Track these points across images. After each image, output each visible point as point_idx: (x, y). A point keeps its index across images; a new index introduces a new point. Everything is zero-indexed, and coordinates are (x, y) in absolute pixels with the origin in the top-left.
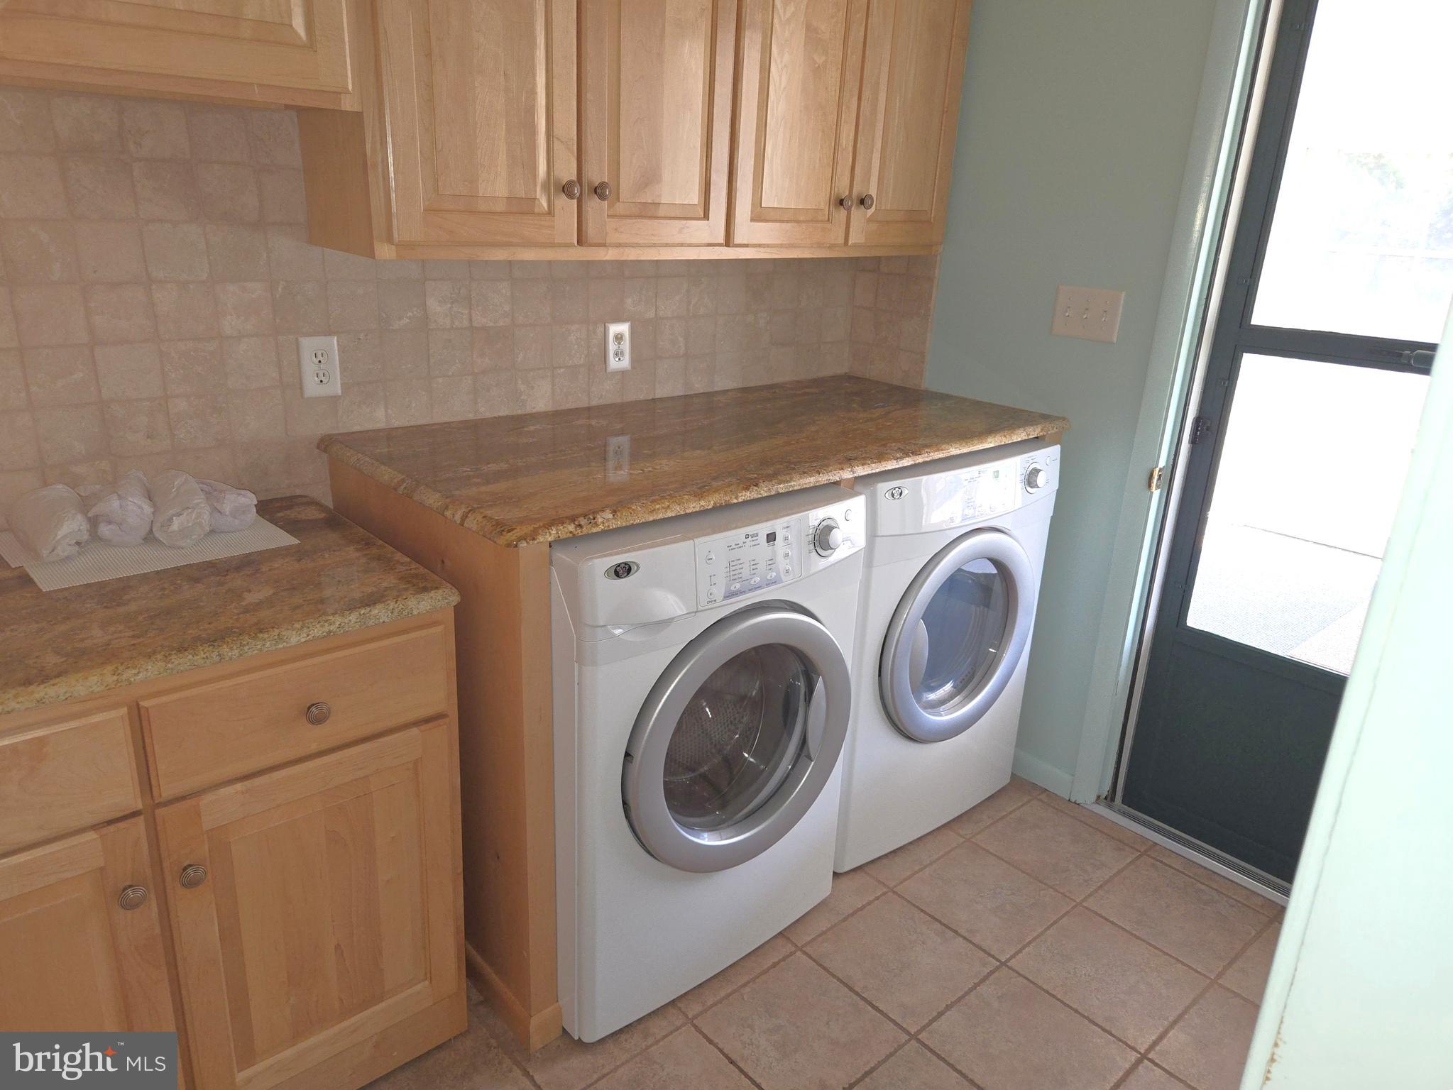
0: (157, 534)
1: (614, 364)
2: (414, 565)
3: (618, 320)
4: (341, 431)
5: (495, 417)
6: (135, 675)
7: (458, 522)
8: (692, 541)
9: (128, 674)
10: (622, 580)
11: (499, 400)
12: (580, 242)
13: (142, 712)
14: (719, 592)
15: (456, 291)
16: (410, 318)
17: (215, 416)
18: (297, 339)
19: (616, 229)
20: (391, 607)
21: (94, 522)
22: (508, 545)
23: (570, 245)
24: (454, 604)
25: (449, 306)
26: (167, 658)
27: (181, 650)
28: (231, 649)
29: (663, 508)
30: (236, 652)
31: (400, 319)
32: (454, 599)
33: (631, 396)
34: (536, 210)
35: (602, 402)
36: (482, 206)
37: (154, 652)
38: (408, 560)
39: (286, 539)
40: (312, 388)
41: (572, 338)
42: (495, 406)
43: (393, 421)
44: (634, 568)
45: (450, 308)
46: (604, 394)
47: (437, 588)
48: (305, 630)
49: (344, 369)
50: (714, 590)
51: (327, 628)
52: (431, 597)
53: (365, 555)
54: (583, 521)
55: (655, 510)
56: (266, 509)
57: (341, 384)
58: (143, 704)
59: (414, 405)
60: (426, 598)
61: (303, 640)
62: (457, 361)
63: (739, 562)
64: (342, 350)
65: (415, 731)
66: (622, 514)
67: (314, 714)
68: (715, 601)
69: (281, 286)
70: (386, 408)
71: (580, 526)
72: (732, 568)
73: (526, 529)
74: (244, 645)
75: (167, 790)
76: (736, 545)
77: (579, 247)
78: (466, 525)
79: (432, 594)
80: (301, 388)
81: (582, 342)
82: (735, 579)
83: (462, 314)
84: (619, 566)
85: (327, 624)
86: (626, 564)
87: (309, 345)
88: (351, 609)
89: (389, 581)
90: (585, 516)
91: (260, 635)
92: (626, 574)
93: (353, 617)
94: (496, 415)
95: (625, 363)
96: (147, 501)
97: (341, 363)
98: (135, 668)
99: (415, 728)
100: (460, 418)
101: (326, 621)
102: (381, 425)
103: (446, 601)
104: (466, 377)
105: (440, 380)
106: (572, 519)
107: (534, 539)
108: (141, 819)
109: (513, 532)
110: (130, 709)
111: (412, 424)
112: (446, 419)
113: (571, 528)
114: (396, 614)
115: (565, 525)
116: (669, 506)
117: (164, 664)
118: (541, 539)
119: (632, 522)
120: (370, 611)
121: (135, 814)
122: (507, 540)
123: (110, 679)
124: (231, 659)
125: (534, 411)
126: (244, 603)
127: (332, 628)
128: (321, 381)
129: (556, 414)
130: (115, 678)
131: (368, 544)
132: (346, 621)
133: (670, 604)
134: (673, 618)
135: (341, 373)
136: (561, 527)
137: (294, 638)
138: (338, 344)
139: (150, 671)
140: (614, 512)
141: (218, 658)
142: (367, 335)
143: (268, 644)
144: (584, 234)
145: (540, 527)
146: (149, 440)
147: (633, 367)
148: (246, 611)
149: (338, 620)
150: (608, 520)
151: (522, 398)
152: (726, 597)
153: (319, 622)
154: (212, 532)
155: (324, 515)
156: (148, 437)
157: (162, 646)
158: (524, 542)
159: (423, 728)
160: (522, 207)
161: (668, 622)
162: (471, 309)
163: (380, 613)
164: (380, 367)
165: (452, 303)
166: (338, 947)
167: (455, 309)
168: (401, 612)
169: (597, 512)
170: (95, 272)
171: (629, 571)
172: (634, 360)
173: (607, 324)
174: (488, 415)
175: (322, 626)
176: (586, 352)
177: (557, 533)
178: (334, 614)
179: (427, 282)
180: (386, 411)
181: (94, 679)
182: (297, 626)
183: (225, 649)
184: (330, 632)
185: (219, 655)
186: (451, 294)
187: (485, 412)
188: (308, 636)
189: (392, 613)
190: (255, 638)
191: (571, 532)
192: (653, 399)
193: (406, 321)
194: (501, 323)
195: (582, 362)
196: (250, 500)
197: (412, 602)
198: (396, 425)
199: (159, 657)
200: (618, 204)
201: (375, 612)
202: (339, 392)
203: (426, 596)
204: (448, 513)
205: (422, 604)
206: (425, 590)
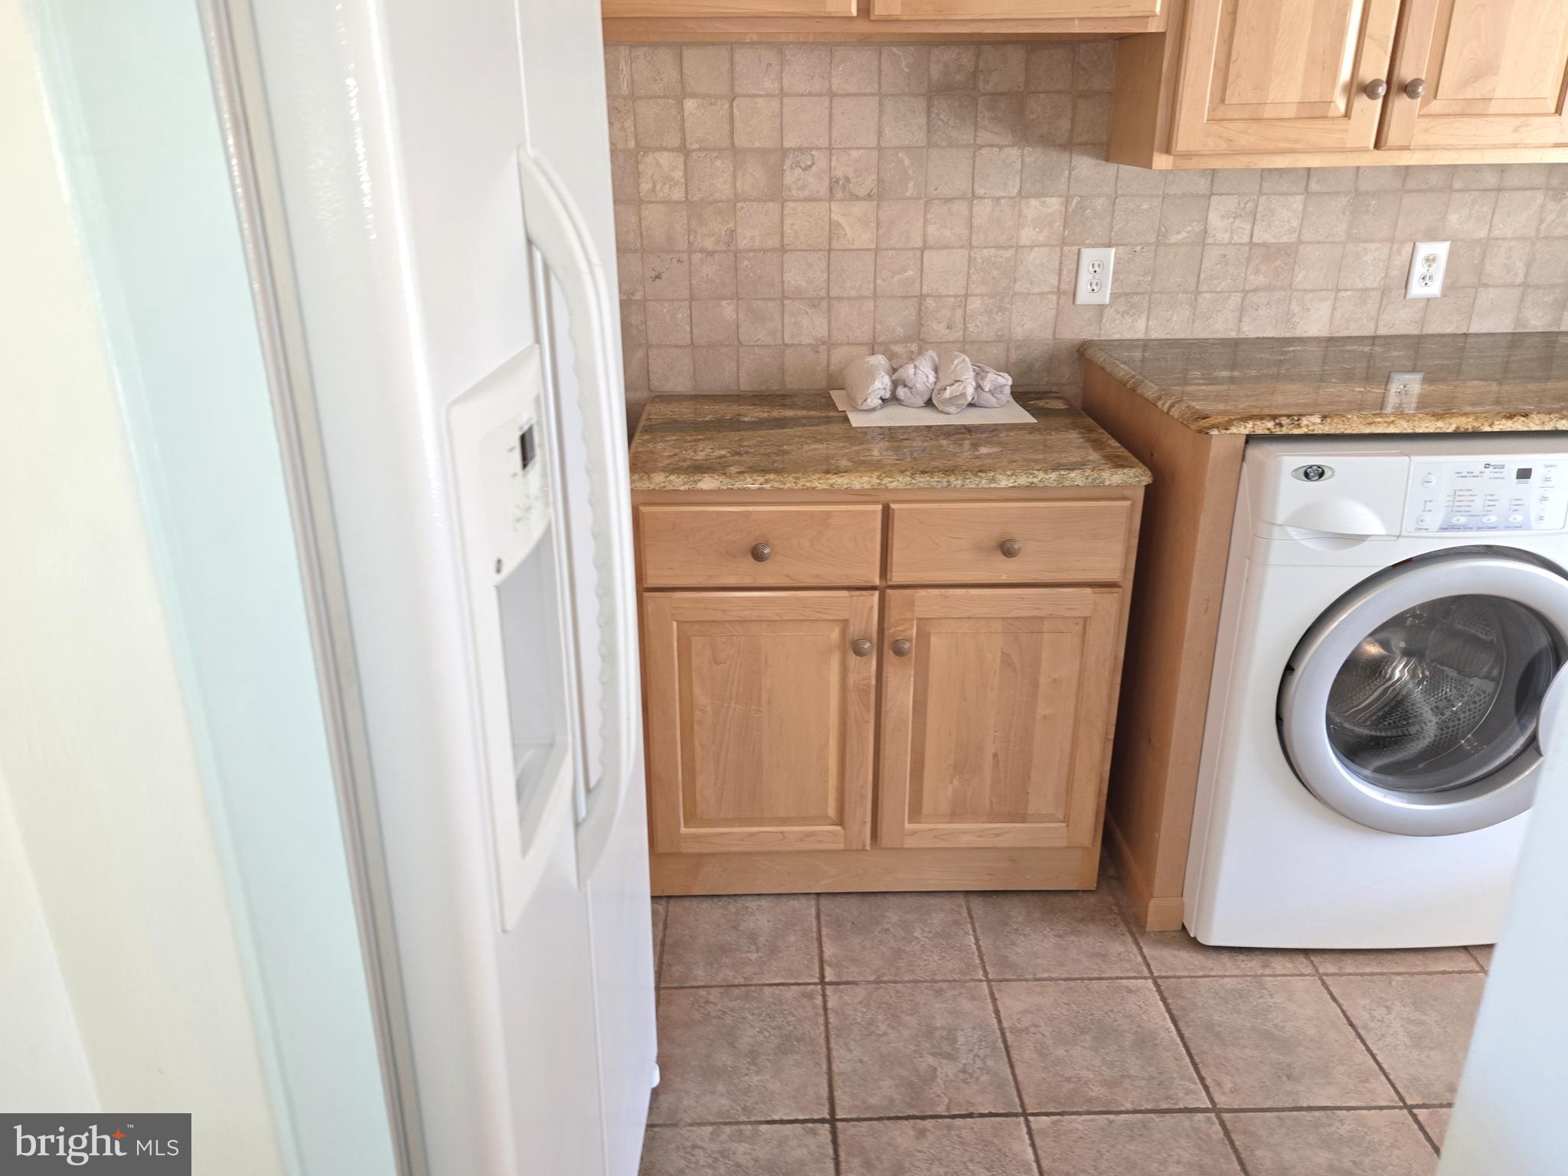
0: (934, 401)
1: (1417, 289)
2: (1122, 449)
3: (1432, 236)
4: (1103, 338)
5: (1258, 338)
6: (891, 482)
7: (1166, 411)
8: (1407, 458)
9: (886, 480)
10: (1311, 483)
11: (1267, 320)
12: (1377, 146)
13: (891, 511)
14: (1434, 520)
15: (1242, 205)
16: (1188, 233)
17: (1000, 314)
18: (1079, 251)
19: (1426, 130)
20: (1087, 474)
21: (895, 384)
22: (1200, 431)
23: (1363, 150)
24: (1144, 483)
25: (1231, 220)
26: (913, 476)
27: (923, 472)
28: (957, 479)
29: (1386, 422)
30: (959, 482)
31: (1178, 233)
32: (1146, 479)
33: (1433, 328)
34: (1330, 114)
35: (1393, 332)
36: (1269, 112)
37: (906, 470)
38: (1119, 445)
39: (1028, 418)
40: (1084, 296)
41: (1368, 258)
42: (1260, 325)
43: (1152, 332)
44: (1328, 473)
45: (1232, 224)
46: (1399, 321)
47: (1132, 467)
48: (1014, 477)
49: (1115, 280)
50: (1428, 517)
51: (1030, 480)
52: (1124, 474)
53: (1084, 437)
54: (1285, 421)
55: (1374, 422)
56: (1021, 396)
57: (1111, 294)
58: (892, 506)
59: (1175, 318)
60: (1119, 472)
61: (1011, 485)
62: (1229, 277)
63: (1469, 493)
64: (1117, 262)
65: (1089, 590)
66: (1332, 421)
67: (1006, 549)
68: (1427, 529)
69: (1075, 201)
70: (1148, 319)
71: (1281, 425)
72: (1458, 498)
73: (1221, 419)
74: (967, 479)
75: (897, 576)
76: (1468, 473)
77: (1377, 151)
78: (1170, 413)
79: (1126, 470)
80: (1074, 295)
81: (1381, 263)
82: (1460, 511)
83: (1243, 229)
84: (1311, 467)
85: (1031, 476)
86: (1319, 467)
87: (1089, 255)
88: (1054, 470)
89: (1094, 456)
90: (1289, 416)
91: (980, 474)
92: (1317, 478)
93: (1053, 476)
94: (1261, 336)
95: (1435, 289)
96: (933, 373)
97: (1114, 273)
98: (891, 477)
99: (1090, 589)
100: (1219, 336)
101: (1031, 474)
102: (1140, 335)
103: (1137, 479)
104: (1236, 294)
105: (1207, 295)
106: (1274, 417)
107: (1226, 429)
108: (877, 593)
109: (1207, 420)
110: (883, 507)
111: (1169, 337)
112: (1205, 336)
113: (1270, 424)
114: (1090, 480)
115: (1264, 421)
116: (1393, 422)
117: (910, 479)
118: (1234, 430)
119: (1342, 430)
120: (1069, 474)
121: (873, 588)
122: (1199, 427)
123: (875, 481)
124: (955, 487)
125: (1306, 335)
126: (978, 453)
127: (1035, 480)
128: (1093, 290)
129: (1331, 340)
130: (878, 481)
131: (1090, 431)
132: (1047, 477)
133: (1366, 520)
134: (1369, 536)
135: (1113, 283)
136: (1259, 423)
137: (1004, 482)
138: (1115, 256)
139: (899, 482)
140: (1324, 417)
141: (947, 484)
142: (1142, 248)
143: (984, 482)
144: (1384, 137)
145: (1236, 419)
146: (947, 330)
147: (1444, 295)
148: (977, 457)
149: (1041, 475)
150: (1314, 424)
151: (1294, 320)
152: (1443, 529)
153: (1026, 474)
154: (971, 405)
155: (1066, 407)
156: (948, 328)
157: (912, 467)
158: (1216, 430)
159: (1097, 590)
160: (1314, 112)
161: (1360, 538)
162: (1254, 224)
163: (1076, 477)
164: (1150, 279)
165: (1235, 218)
166: (995, 755)
167: (1236, 224)
168: (1094, 480)
169: (1304, 415)
170: (936, 190)
171: (1321, 475)
172: (1449, 288)
173: (1417, 244)
174: (1252, 335)
175: (1027, 477)
176: (1383, 275)
177: (1253, 428)
178: (1038, 470)
179: (1213, 197)
180: (1147, 323)
181: (865, 479)
182: (1009, 473)
183: (952, 478)
184: (1033, 483)
185: (947, 482)
186: (1236, 208)
187: (1249, 330)
188: (1015, 482)
189: (1087, 479)
190: (976, 475)
191: (1269, 429)
192: (1464, 334)
193: (1184, 235)
194: (1285, 239)
195: (1375, 285)
196: (1006, 380)
197: (1106, 475)
198: (1153, 337)
199: (908, 473)
200: (1435, 101)
201: (1073, 475)
202: (1107, 302)
203: (1120, 471)
204: (1159, 404)
205: (1114, 478)
206: (1122, 466)
